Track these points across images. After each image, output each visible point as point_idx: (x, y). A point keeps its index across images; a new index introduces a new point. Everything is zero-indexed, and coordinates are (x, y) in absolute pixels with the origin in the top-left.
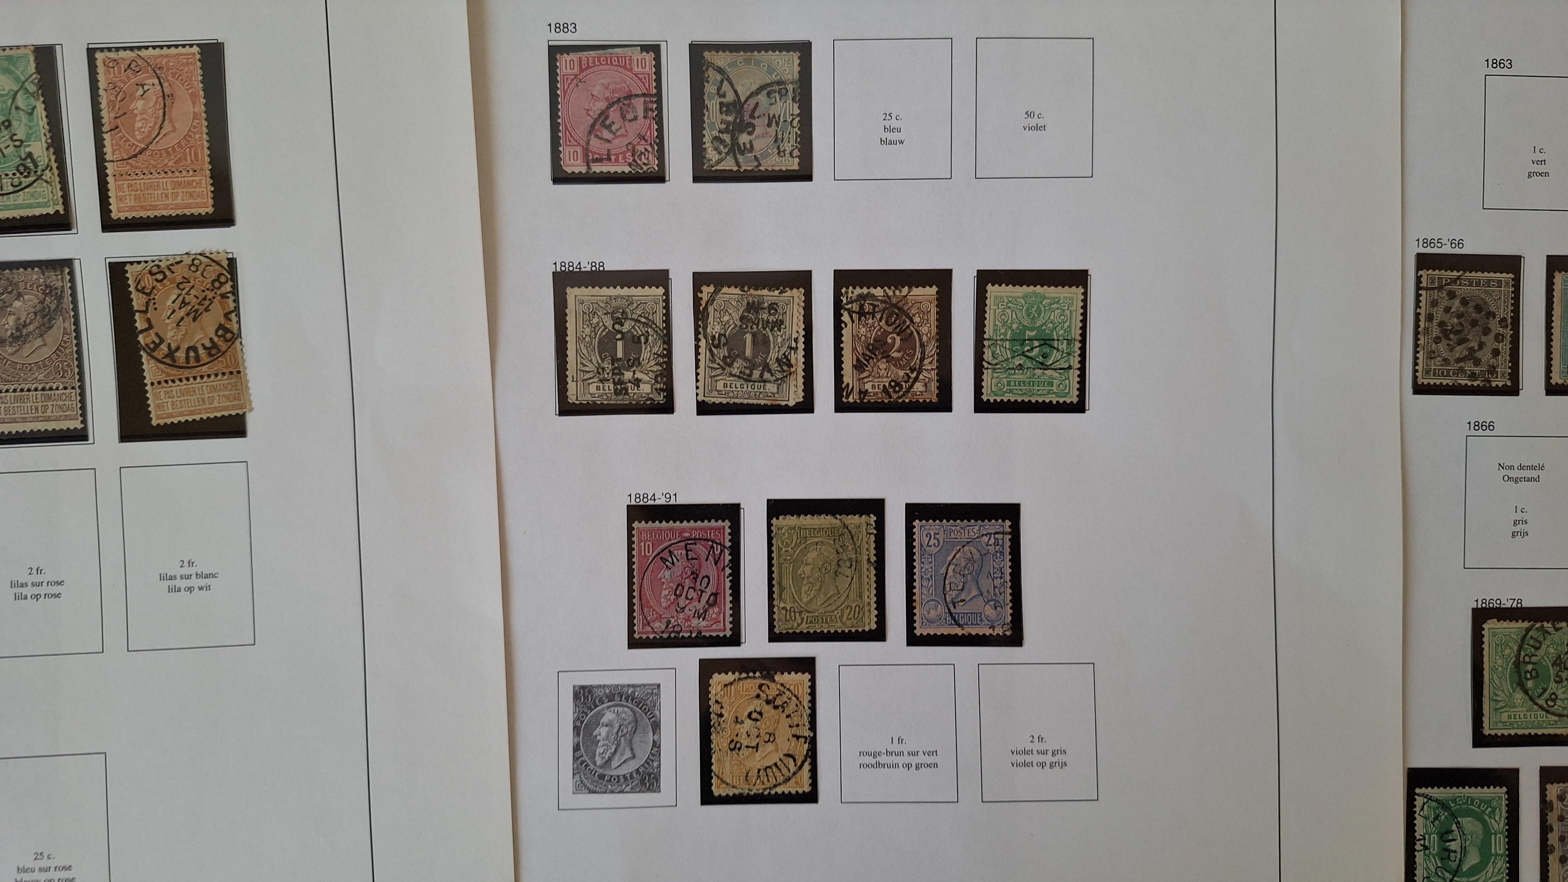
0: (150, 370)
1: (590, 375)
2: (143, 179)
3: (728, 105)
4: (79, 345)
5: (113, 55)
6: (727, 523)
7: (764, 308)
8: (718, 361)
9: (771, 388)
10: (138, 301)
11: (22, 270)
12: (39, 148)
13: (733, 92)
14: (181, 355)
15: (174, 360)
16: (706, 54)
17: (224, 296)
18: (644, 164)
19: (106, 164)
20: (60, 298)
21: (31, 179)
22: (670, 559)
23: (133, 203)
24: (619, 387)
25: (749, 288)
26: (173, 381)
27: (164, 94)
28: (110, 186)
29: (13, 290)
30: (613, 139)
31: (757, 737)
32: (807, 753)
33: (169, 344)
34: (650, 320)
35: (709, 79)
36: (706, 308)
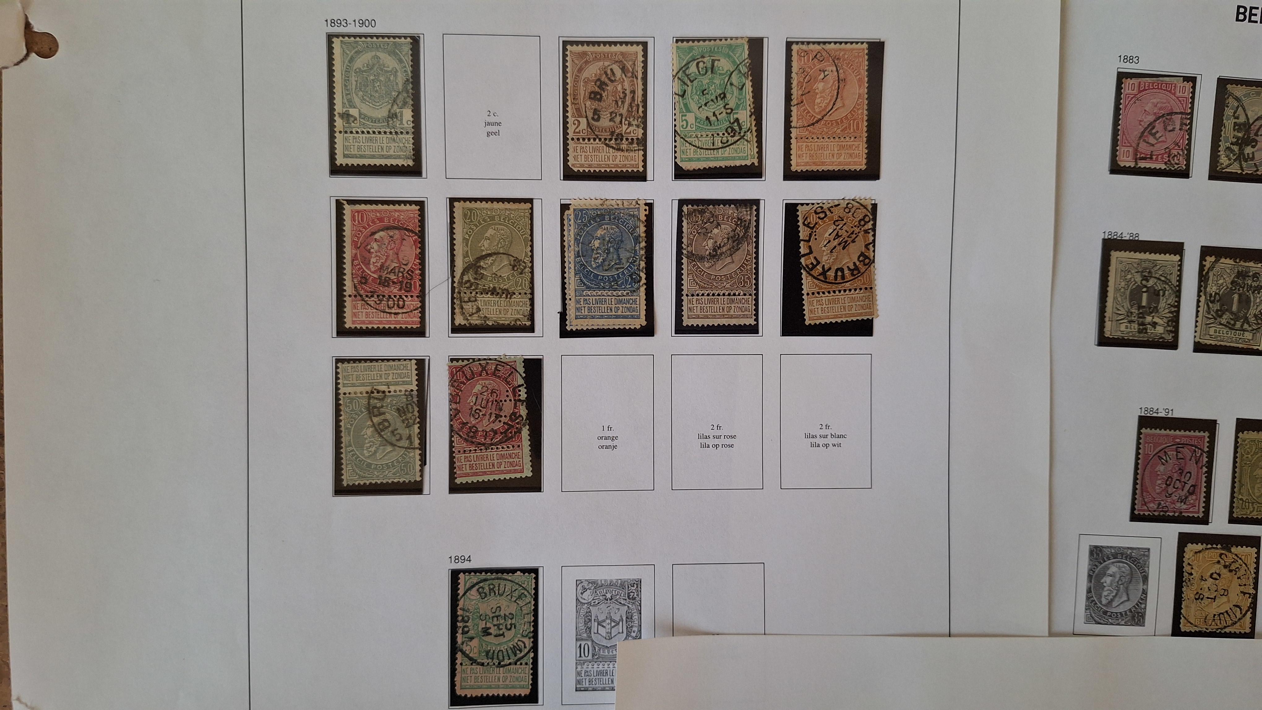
0: (807, 283)
1: (1121, 317)
2: (817, 142)
3: (1240, 125)
4: (757, 263)
5: (804, 47)
6: (1207, 434)
7: (1249, 276)
8: (1212, 313)
9: (1248, 336)
10: (803, 233)
11: (722, 206)
12: (744, 116)
13: (1244, 115)
14: (831, 274)
15: (826, 278)
16: (1229, 86)
17: (866, 232)
18: (1176, 164)
19: (791, 129)
20: (747, 228)
21: (736, 138)
22: (1164, 458)
23: (808, 160)
24: (1141, 327)
25: (1240, 260)
26: (824, 293)
27: (839, 79)
28: (792, 146)
29: (714, 221)
30: (1156, 144)
31: (1216, 591)
32: (1250, 605)
33: (824, 265)
34: (1168, 279)
35: (1228, 105)
36: (1208, 273)
